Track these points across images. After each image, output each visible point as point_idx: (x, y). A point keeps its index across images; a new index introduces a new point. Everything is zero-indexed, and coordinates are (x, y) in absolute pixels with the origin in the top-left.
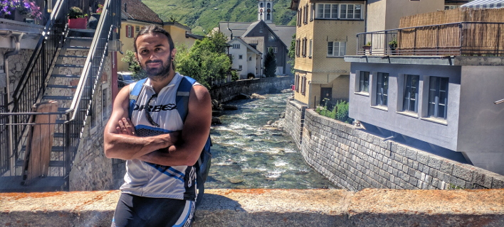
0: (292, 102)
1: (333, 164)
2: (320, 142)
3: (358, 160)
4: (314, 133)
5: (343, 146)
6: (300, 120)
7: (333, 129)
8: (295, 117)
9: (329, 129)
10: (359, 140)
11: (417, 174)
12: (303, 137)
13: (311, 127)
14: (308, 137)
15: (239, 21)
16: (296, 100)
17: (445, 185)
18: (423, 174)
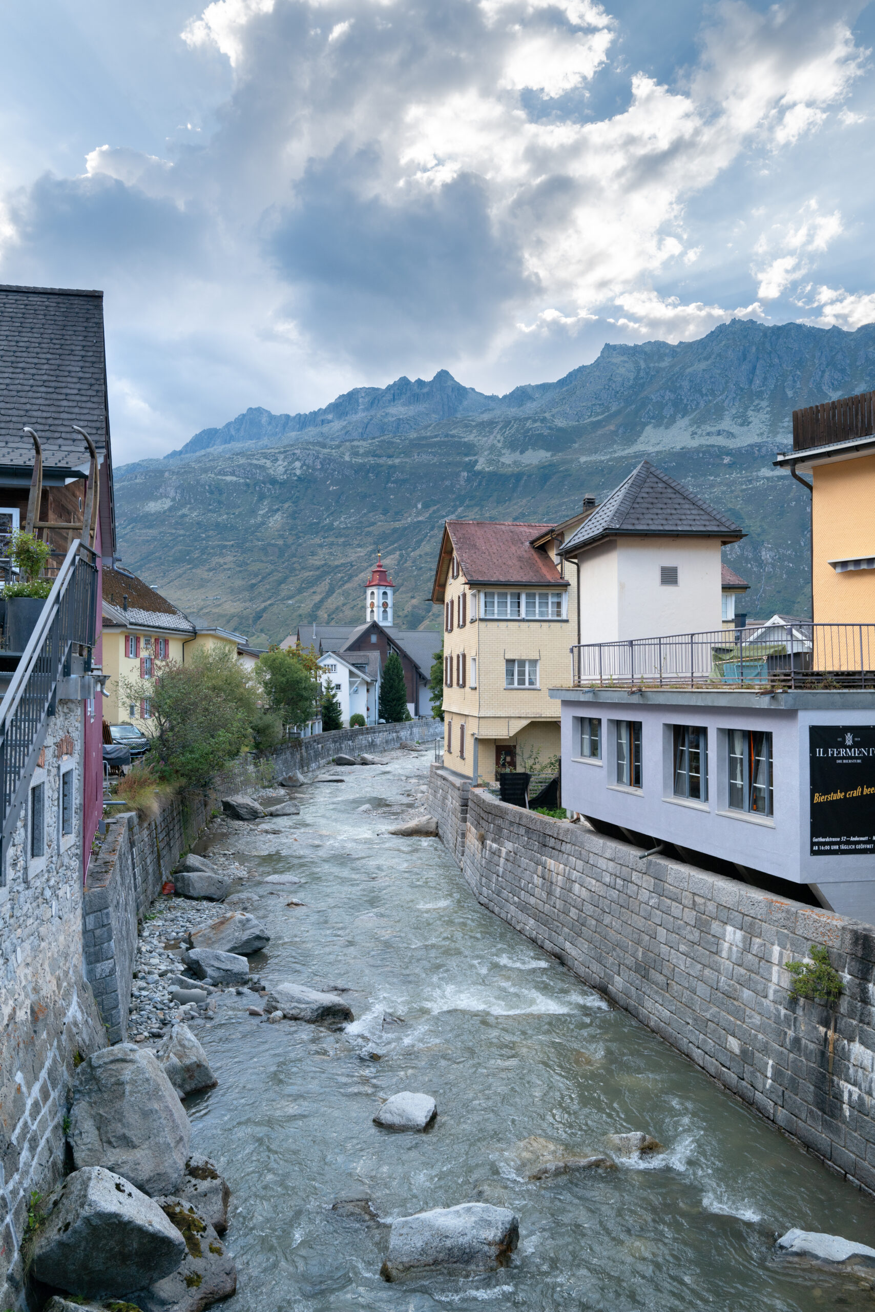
0: (440, 772)
1: (532, 900)
2: (503, 854)
3: (584, 893)
4: (490, 836)
5: (551, 863)
6: (459, 808)
7: (528, 830)
8: (448, 802)
9: (522, 831)
10: (583, 852)
11: (715, 927)
12: (468, 843)
13: (484, 824)
14: (477, 844)
15: (333, 623)
16: (446, 769)
17: (781, 954)
18: (729, 929)
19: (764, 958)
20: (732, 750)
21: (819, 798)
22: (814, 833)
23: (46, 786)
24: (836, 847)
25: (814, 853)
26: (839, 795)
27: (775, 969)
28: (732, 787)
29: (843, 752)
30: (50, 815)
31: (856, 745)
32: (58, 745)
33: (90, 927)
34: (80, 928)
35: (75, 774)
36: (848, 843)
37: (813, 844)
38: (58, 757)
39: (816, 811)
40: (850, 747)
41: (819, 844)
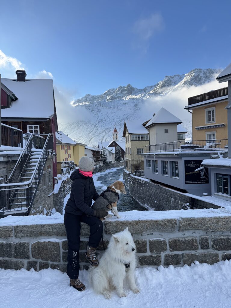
0: (125, 171)
3: (149, 193)
11: (170, 198)
17: (180, 202)
18: (172, 198)
19: (177, 203)
20: (172, 165)
21: (186, 174)
22: (186, 180)
23: (46, 174)
24: (190, 183)
25: (186, 184)
26: (190, 173)
27: (179, 205)
28: (173, 172)
29: (191, 165)
30: (47, 179)
31: (194, 164)
32: (48, 167)
33: (55, 200)
34: (53, 200)
35: (51, 172)
36: (192, 182)
37: (185, 182)
38: (48, 169)
39: (186, 176)
40: (193, 164)
41: (187, 182)
